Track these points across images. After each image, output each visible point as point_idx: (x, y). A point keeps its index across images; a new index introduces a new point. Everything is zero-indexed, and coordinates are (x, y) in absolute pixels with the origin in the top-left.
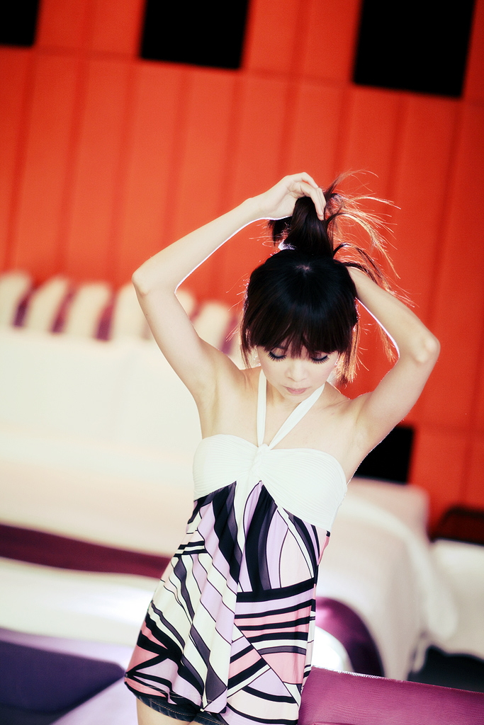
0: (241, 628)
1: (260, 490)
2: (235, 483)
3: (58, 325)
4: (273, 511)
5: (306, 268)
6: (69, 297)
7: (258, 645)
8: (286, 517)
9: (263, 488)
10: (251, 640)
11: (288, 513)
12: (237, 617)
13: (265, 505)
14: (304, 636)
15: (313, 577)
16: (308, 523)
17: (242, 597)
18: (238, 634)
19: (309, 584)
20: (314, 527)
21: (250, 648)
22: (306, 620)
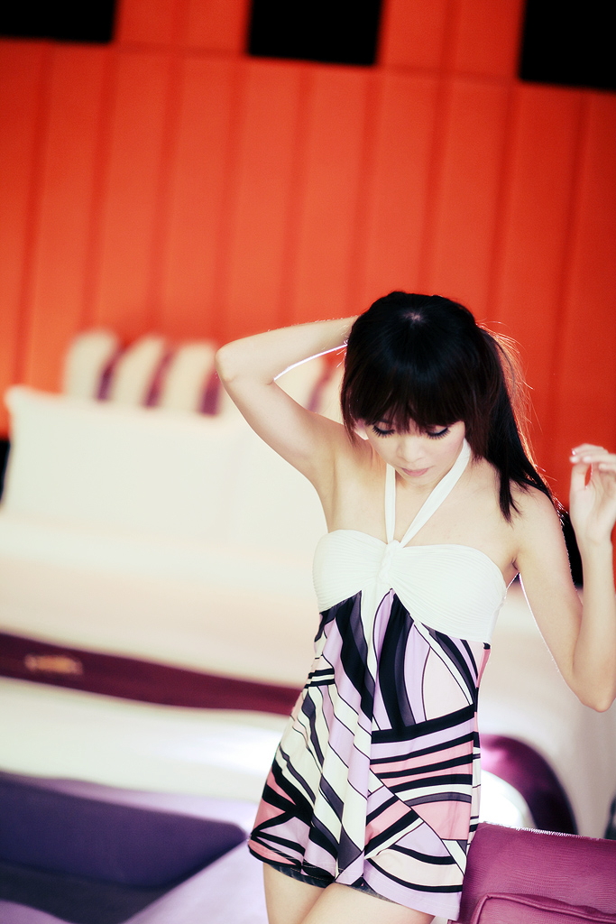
0: (381, 776)
1: (392, 600)
2: (360, 593)
3: (153, 396)
4: (408, 625)
5: (416, 317)
6: (166, 361)
7: (405, 795)
8: (426, 633)
9: (396, 597)
10: (394, 789)
11: (429, 629)
12: (373, 762)
13: (399, 620)
14: (467, 779)
15: (471, 703)
16: (456, 638)
17: (378, 737)
18: (376, 783)
19: (468, 713)
20: (465, 643)
21: (395, 799)
22: (469, 759)
